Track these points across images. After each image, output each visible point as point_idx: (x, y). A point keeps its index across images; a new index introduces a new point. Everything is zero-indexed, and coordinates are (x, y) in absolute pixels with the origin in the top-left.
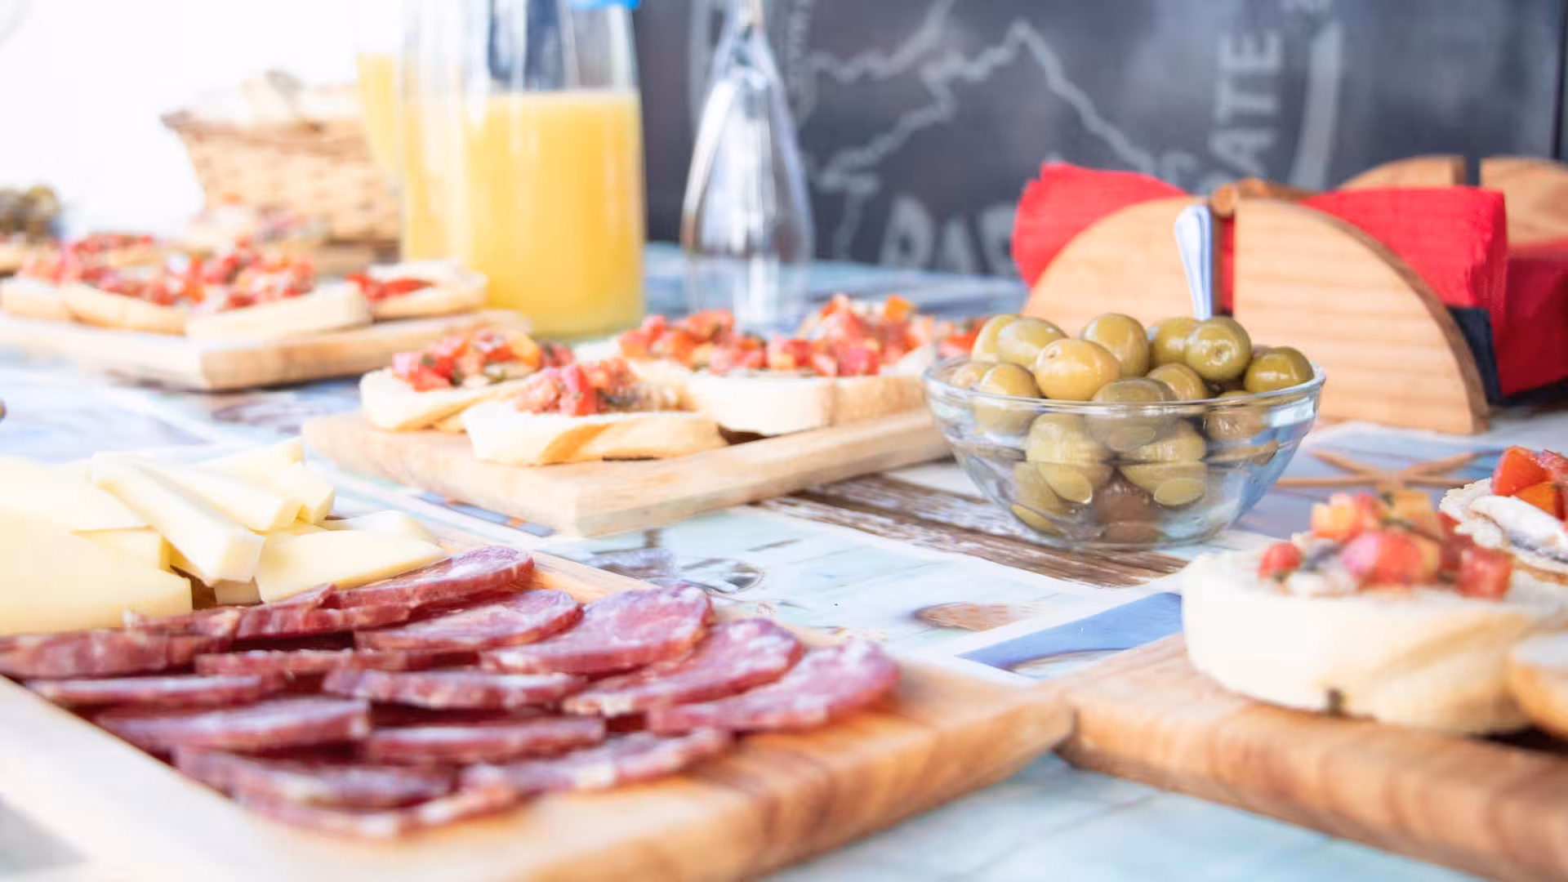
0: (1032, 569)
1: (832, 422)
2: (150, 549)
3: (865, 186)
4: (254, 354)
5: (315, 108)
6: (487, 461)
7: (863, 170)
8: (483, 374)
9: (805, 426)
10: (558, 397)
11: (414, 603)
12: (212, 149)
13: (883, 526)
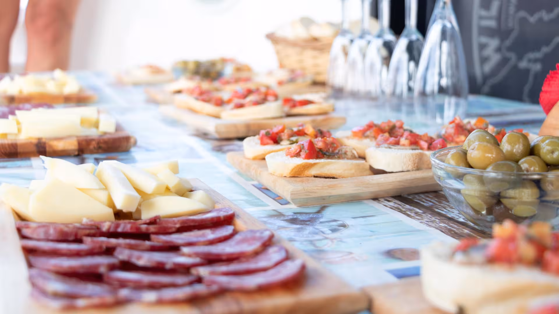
0: (456, 237)
1: (418, 169)
2: (103, 196)
3: (538, 67)
4: (235, 126)
5: (316, 32)
6: (271, 174)
7: (536, 61)
8: (289, 140)
9: (405, 169)
10: (300, 151)
11: (178, 226)
12: (280, 47)
13: (416, 213)
